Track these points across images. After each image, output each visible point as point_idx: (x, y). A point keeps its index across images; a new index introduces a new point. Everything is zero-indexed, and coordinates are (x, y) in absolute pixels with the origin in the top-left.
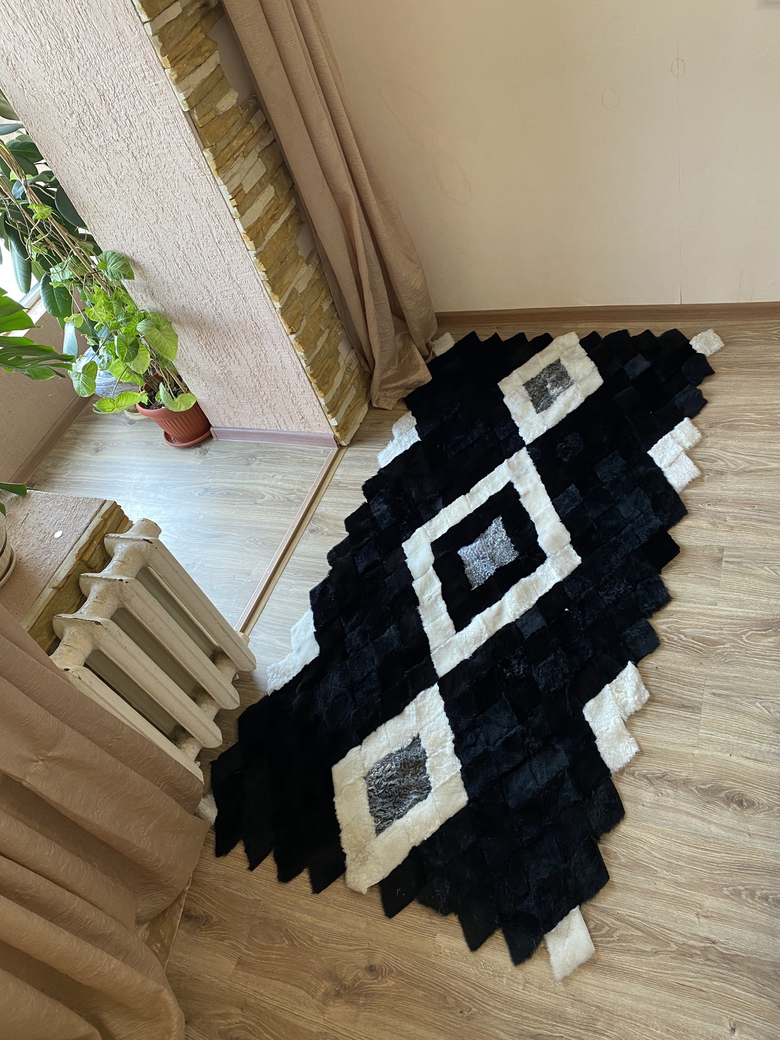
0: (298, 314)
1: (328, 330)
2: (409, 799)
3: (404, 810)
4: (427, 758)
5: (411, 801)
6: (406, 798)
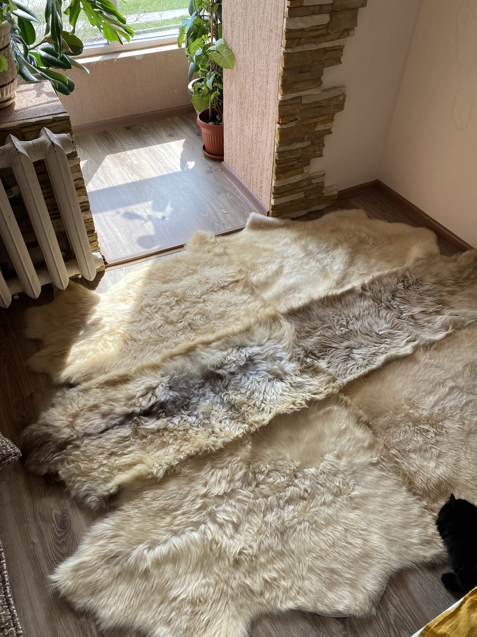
0: (292, 115)
1: (309, 143)
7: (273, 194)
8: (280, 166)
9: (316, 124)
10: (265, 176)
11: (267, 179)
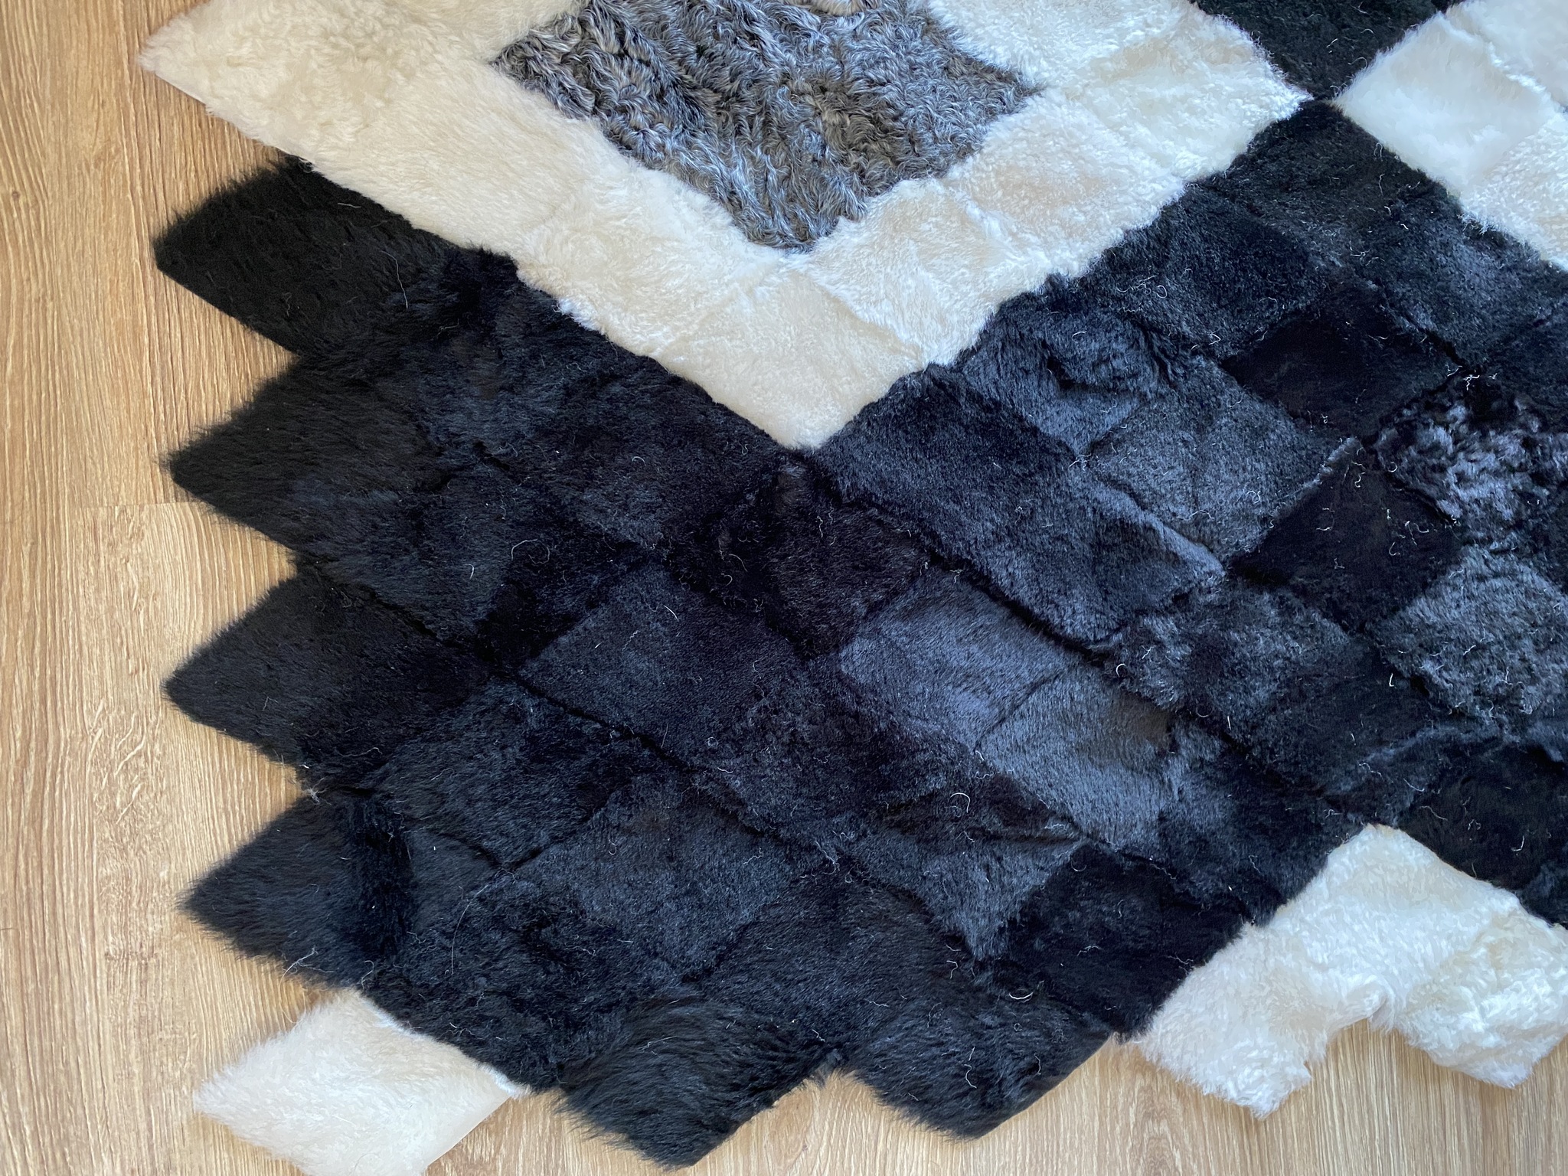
2: (724, 154)
3: (661, 147)
4: (940, 172)
5: (717, 166)
6: (723, 136)
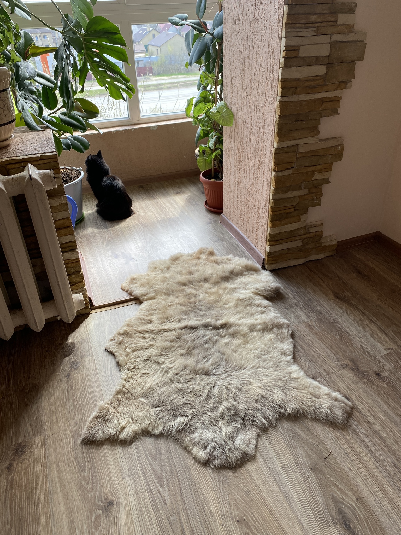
0: (289, 163)
7: (269, 240)
8: (276, 213)
9: (313, 172)
10: (261, 224)
11: (262, 226)
